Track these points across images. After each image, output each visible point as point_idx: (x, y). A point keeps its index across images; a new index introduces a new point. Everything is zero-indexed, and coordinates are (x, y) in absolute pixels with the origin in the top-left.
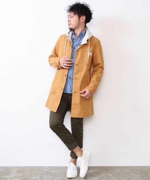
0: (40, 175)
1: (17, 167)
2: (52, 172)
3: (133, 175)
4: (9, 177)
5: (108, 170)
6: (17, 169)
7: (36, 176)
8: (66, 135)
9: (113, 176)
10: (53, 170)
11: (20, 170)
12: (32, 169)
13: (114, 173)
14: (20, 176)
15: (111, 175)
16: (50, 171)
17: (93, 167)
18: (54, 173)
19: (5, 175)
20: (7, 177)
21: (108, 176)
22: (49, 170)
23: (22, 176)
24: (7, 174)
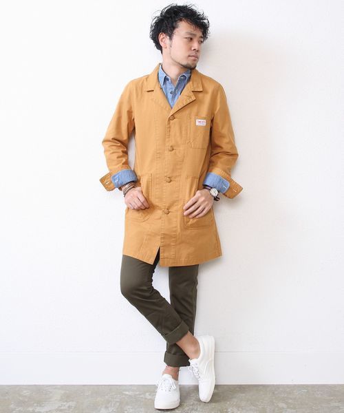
0: (118, 404)
1: (63, 387)
2: (146, 399)
3: (336, 404)
4: (43, 410)
5: (276, 392)
6: (63, 392)
7: (107, 408)
8: (160, 309)
9: (288, 407)
10: (147, 394)
11: (71, 393)
12: (98, 390)
13: (290, 401)
14: (69, 407)
15: (284, 406)
16: (140, 395)
17: (241, 385)
18: (150, 399)
19: (35, 405)
20: (38, 409)
21: (277, 409)
22: (137, 393)
23: (75, 407)
24: (40, 403)
